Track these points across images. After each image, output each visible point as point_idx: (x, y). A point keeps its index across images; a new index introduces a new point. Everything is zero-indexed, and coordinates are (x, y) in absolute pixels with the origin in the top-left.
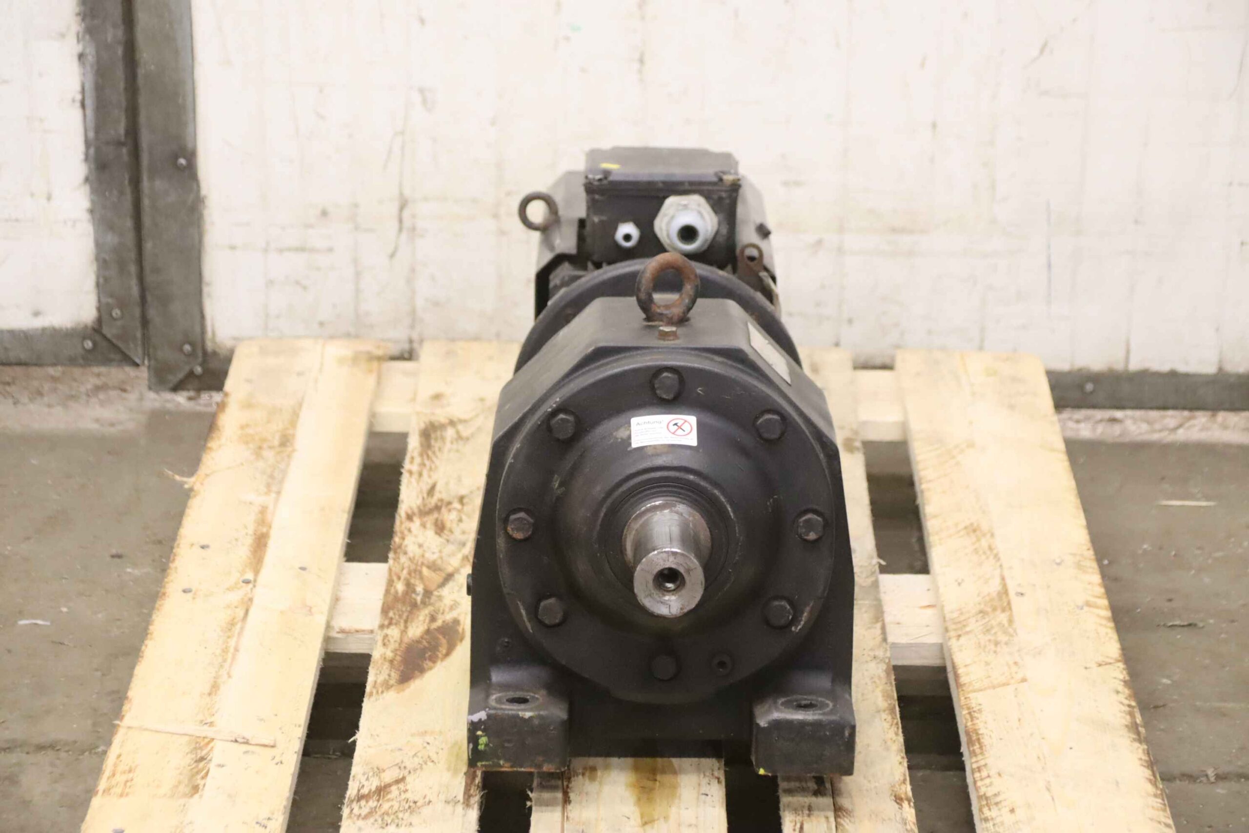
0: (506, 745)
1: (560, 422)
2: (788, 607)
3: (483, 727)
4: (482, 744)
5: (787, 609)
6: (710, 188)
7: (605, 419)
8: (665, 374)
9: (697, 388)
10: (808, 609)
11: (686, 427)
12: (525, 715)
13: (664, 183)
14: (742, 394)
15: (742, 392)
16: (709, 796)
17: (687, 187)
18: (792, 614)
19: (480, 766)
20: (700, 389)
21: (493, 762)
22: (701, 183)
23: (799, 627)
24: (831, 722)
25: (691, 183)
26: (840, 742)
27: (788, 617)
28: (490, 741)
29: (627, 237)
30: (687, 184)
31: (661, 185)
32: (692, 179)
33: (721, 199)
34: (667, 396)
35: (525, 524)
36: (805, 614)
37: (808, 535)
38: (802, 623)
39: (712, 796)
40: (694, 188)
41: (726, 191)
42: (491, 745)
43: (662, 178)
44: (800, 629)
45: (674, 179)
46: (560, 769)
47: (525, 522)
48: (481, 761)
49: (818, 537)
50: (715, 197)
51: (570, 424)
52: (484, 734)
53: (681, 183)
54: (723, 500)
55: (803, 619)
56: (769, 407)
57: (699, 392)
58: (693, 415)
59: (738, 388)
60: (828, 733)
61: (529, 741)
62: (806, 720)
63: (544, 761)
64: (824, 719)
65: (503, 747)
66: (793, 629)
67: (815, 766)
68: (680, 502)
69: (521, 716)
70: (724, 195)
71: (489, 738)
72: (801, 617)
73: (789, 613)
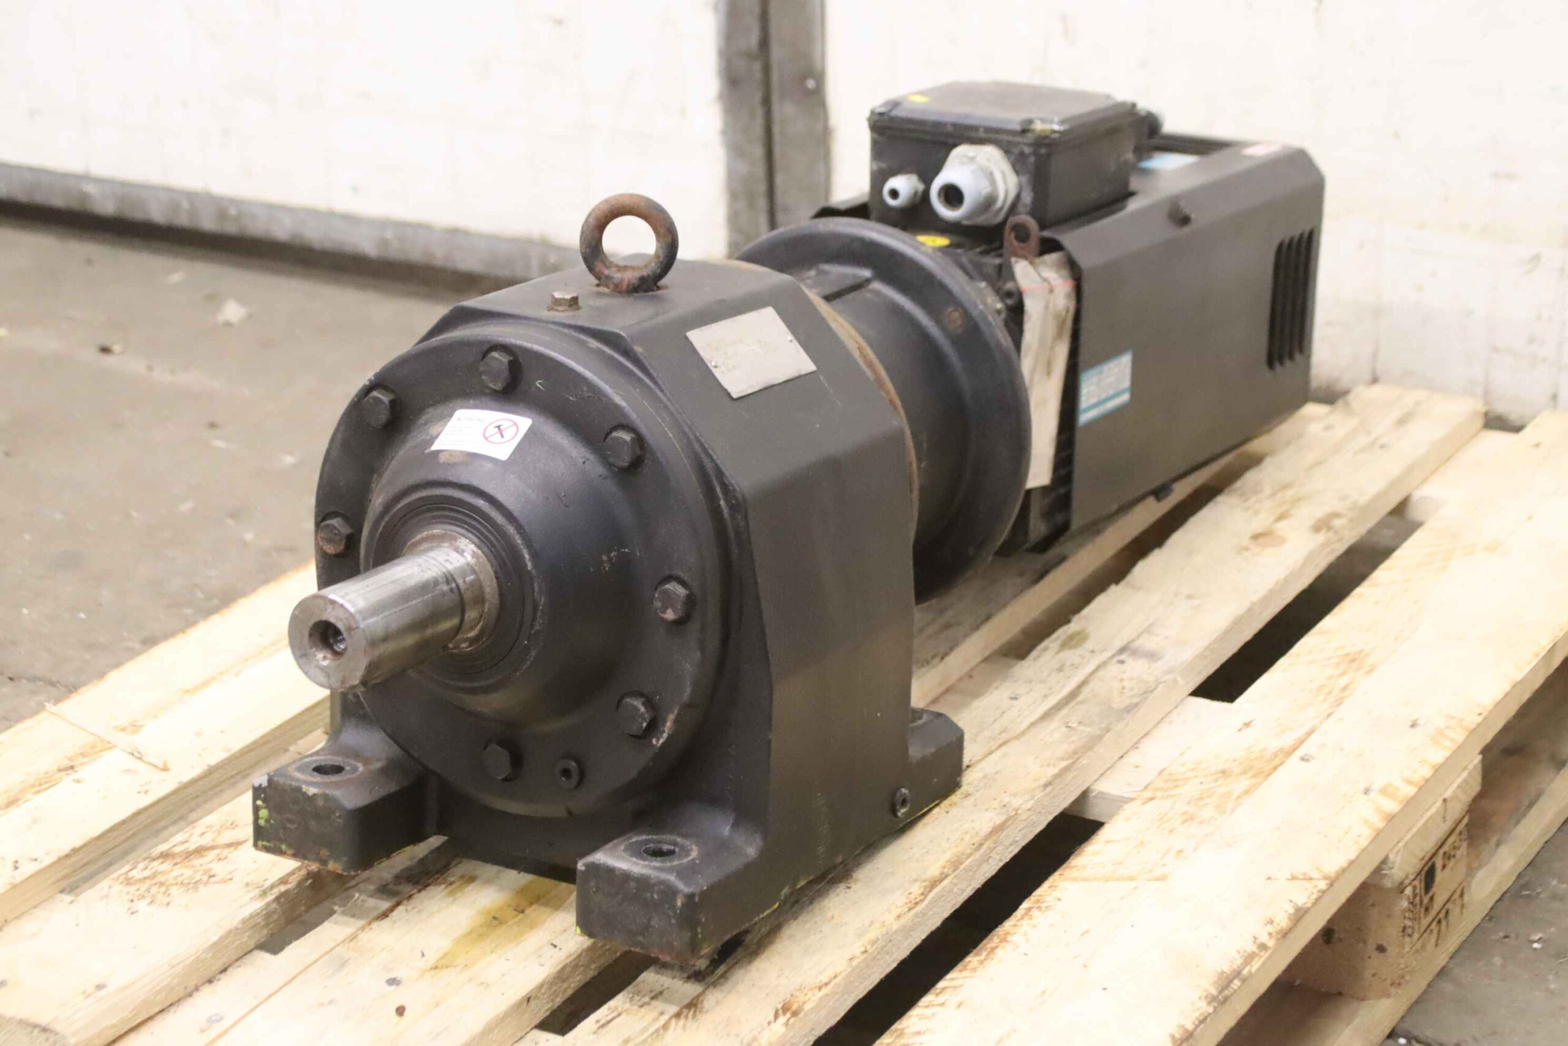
0: (288, 825)
1: (371, 400)
2: (643, 709)
3: (263, 796)
4: (262, 818)
5: (640, 712)
6: (1010, 138)
7: (431, 406)
8: (495, 354)
9: (537, 381)
10: (671, 717)
11: (508, 434)
12: (308, 790)
13: (955, 125)
14: (590, 396)
15: (590, 394)
16: (557, 949)
17: (981, 134)
18: (648, 721)
19: (260, 846)
20: (540, 381)
21: (275, 845)
22: (998, 131)
23: (661, 741)
24: (661, 882)
25: (988, 130)
26: (671, 913)
27: (642, 724)
28: (270, 817)
29: (894, 194)
30: (981, 130)
31: (950, 129)
32: (987, 124)
33: (1022, 154)
34: (494, 385)
35: (336, 534)
36: (669, 724)
37: (664, 612)
38: (665, 735)
39: (560, 949)
40: (993, 136)
41: (1029, 145)
42: (272, 822)
43: (953, 119)
44: (662, 744)
45: (969, 122)
46: (348, 872)
47: (337, 532)
48: (263, 841)
49: (676, 617)
50: (1016, 151)
51: (383, 406)
52: (264, 805)
53: (974, 128)
54: (519, 541)
55: (666, 729)
56: (624, 422)
57: (538, 385)
58: (529, 417)
59: (585, 389)
60: (656, 897)
61: (313, 824)
62: (631, 871)
63: (330, 857)
64: (652, 876)
65: (285, 828)
66: (654, 741)
67: (640, 938)
68: (463, 535)
69: (304, 790)
70: (1027, 150)
71: (270, 811)
72: (664, 726)
73: (645, 719)
